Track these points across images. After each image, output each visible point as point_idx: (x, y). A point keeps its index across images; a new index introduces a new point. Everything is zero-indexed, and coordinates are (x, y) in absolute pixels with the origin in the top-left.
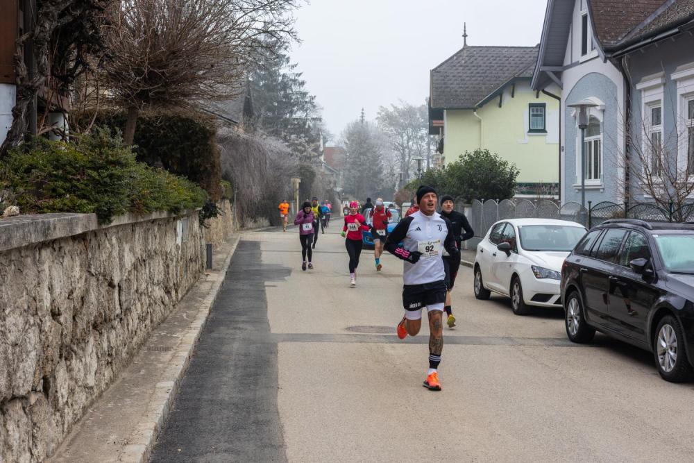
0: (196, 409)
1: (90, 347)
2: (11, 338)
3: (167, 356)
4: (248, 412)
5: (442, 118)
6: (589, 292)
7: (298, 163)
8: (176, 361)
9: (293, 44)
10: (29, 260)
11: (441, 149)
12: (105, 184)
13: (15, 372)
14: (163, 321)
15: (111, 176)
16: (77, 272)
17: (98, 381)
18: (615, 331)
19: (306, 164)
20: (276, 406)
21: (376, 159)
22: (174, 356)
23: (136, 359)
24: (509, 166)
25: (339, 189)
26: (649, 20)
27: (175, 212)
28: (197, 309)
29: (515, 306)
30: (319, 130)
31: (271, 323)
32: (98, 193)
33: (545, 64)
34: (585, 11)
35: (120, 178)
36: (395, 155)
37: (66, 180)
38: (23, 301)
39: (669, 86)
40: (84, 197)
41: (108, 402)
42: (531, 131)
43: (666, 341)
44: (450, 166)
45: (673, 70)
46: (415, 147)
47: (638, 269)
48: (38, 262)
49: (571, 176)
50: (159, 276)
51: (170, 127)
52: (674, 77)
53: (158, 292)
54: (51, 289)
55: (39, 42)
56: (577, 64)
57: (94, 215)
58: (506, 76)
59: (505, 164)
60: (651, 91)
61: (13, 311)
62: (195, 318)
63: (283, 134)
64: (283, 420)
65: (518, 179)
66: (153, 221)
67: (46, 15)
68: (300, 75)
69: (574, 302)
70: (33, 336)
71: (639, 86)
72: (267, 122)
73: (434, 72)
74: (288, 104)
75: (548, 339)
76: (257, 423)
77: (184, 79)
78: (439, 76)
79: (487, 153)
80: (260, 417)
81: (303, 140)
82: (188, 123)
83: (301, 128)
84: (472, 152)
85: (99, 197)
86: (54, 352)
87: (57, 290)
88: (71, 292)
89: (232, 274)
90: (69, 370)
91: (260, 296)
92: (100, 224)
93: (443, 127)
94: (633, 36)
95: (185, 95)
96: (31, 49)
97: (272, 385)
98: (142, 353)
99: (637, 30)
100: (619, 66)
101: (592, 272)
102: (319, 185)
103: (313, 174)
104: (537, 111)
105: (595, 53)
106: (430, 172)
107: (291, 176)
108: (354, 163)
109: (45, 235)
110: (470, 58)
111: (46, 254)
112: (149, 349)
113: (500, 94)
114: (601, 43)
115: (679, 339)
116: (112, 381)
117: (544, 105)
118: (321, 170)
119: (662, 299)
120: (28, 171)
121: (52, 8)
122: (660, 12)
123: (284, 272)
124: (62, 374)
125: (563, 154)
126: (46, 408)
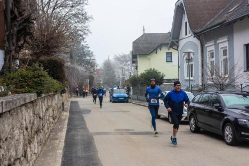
0: (71, 160)
1: (35, 140)
2: (16, 138)
3: (57, 142)
4: (90, 160)
5: (136, 58)
6: (198, 116)
7: (88, 74)
8: (61, 143)
9: (89, 34)
10: (19, 111)
11: (137, 68)
12: (39, 83)
13: (18, 149)
14: (53, 129)
15: (40, 80)
16: (31, 114)
17: (38, 151)
18: (208, 129)
19: (91, 74)
20: (98, 158)
21: (113, 72)
22: (60, 141)
23: (47, 143)
24: (161, 74)
25: (102, 83)
26: (208, 23)
27: (56, 92)
28: (63, 125)
29: (170, 121)
30: (94, 63)
31: (89, 129)
32: (37, 86)
33: (173, 39)
34: (186, 20)
35: (44, 81)
36: (120, 71)
37: (25, 82)
38: (18, 125)
39: (216, 45)
40: (32, 88)
41: (42, 158)
42: (167, 61)
43: (228, 132)
44: (141, 74)
45: (218, 40)
46: (126, 68)
47: (216, 107)
48: (22, 111)
49: (183, 76)
50: (51, 114)
51: (49, 63)
52: (218, 42)
53: (51, 120)
54: (25, 120)
55: (12, 35)
56: (184, 38)
57: (36, 94)
58: (158, 43)
59: (160, 73)
60: (210, 47)
61: (16, 129)
62: (63, 128)
63: (83, 65)
64: (102, 163)
65: (165, 78)
66: (49, 96)
67: (15, 25)
68: (88, 45)
69: (193, 119)
70: (22, 137)
71: (206, 45)
72: (78, 61)
73: (134, 43)
74: (84, 54)
75: (184, 132)
76: (93, 164)
77: (55, 47)
78: (136, 44)
79: (154, 69)
80: (94, 162)
81: (89, 67)
82: (55, 62)
83: (88, 62)
84: (149, 69)
85: (37, 88)
86: (27, 142)
87: (27, 121)
88: (30, 121)
89: (71, 112)
90: (30, 148)
91: (83, 120)
92: (38, 97)
93: (137, 61)
94: (203, 29)
95: (55, 52)
96: (10, 37)
97: (95, 151)
98: (49, 140)
99: (204, 26)
100: (199, 39)
101: (199, 109)
102: (95, 82)
103: (93, 78)
104: (169, 55)
105: (190, 35)
106: (134, 76)
107: (86, 79)
108: (106, 74)
109: (25, 101)
110: (146, 38)
111: (23, 108)
112: (51, 139)
113: (156, 49)
114: (192, 31)
115: (233, 131)
116: (41, 151)
117: (171, 53)
118: (95, 76)
119: (225, 118)
120: (12, 79)
121: (16, 23)
122: (212, 20)
123: (88, 111)
124: (29, 150)
125: (180, 69)
126: (25, 162)
